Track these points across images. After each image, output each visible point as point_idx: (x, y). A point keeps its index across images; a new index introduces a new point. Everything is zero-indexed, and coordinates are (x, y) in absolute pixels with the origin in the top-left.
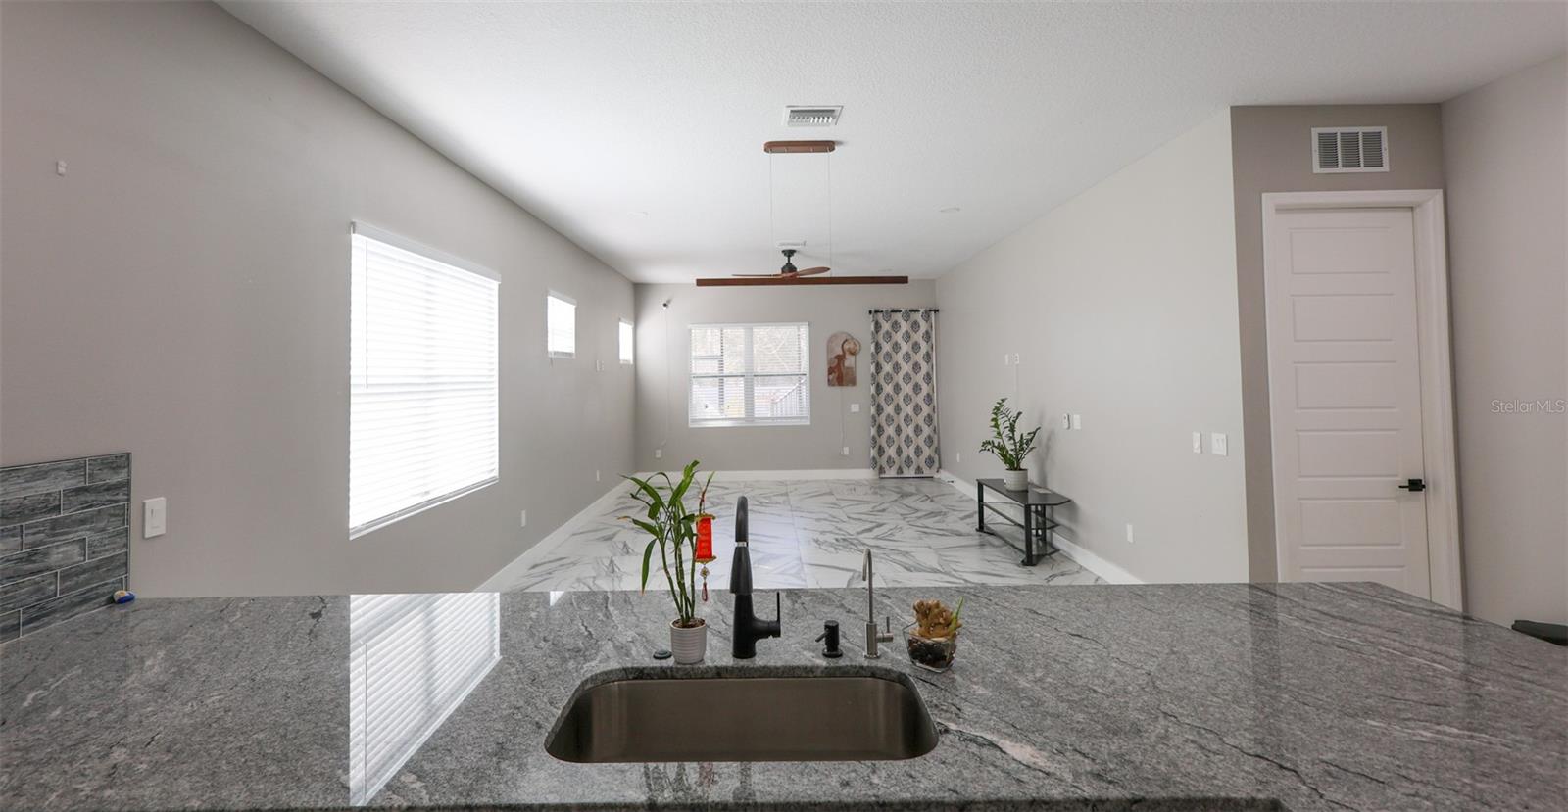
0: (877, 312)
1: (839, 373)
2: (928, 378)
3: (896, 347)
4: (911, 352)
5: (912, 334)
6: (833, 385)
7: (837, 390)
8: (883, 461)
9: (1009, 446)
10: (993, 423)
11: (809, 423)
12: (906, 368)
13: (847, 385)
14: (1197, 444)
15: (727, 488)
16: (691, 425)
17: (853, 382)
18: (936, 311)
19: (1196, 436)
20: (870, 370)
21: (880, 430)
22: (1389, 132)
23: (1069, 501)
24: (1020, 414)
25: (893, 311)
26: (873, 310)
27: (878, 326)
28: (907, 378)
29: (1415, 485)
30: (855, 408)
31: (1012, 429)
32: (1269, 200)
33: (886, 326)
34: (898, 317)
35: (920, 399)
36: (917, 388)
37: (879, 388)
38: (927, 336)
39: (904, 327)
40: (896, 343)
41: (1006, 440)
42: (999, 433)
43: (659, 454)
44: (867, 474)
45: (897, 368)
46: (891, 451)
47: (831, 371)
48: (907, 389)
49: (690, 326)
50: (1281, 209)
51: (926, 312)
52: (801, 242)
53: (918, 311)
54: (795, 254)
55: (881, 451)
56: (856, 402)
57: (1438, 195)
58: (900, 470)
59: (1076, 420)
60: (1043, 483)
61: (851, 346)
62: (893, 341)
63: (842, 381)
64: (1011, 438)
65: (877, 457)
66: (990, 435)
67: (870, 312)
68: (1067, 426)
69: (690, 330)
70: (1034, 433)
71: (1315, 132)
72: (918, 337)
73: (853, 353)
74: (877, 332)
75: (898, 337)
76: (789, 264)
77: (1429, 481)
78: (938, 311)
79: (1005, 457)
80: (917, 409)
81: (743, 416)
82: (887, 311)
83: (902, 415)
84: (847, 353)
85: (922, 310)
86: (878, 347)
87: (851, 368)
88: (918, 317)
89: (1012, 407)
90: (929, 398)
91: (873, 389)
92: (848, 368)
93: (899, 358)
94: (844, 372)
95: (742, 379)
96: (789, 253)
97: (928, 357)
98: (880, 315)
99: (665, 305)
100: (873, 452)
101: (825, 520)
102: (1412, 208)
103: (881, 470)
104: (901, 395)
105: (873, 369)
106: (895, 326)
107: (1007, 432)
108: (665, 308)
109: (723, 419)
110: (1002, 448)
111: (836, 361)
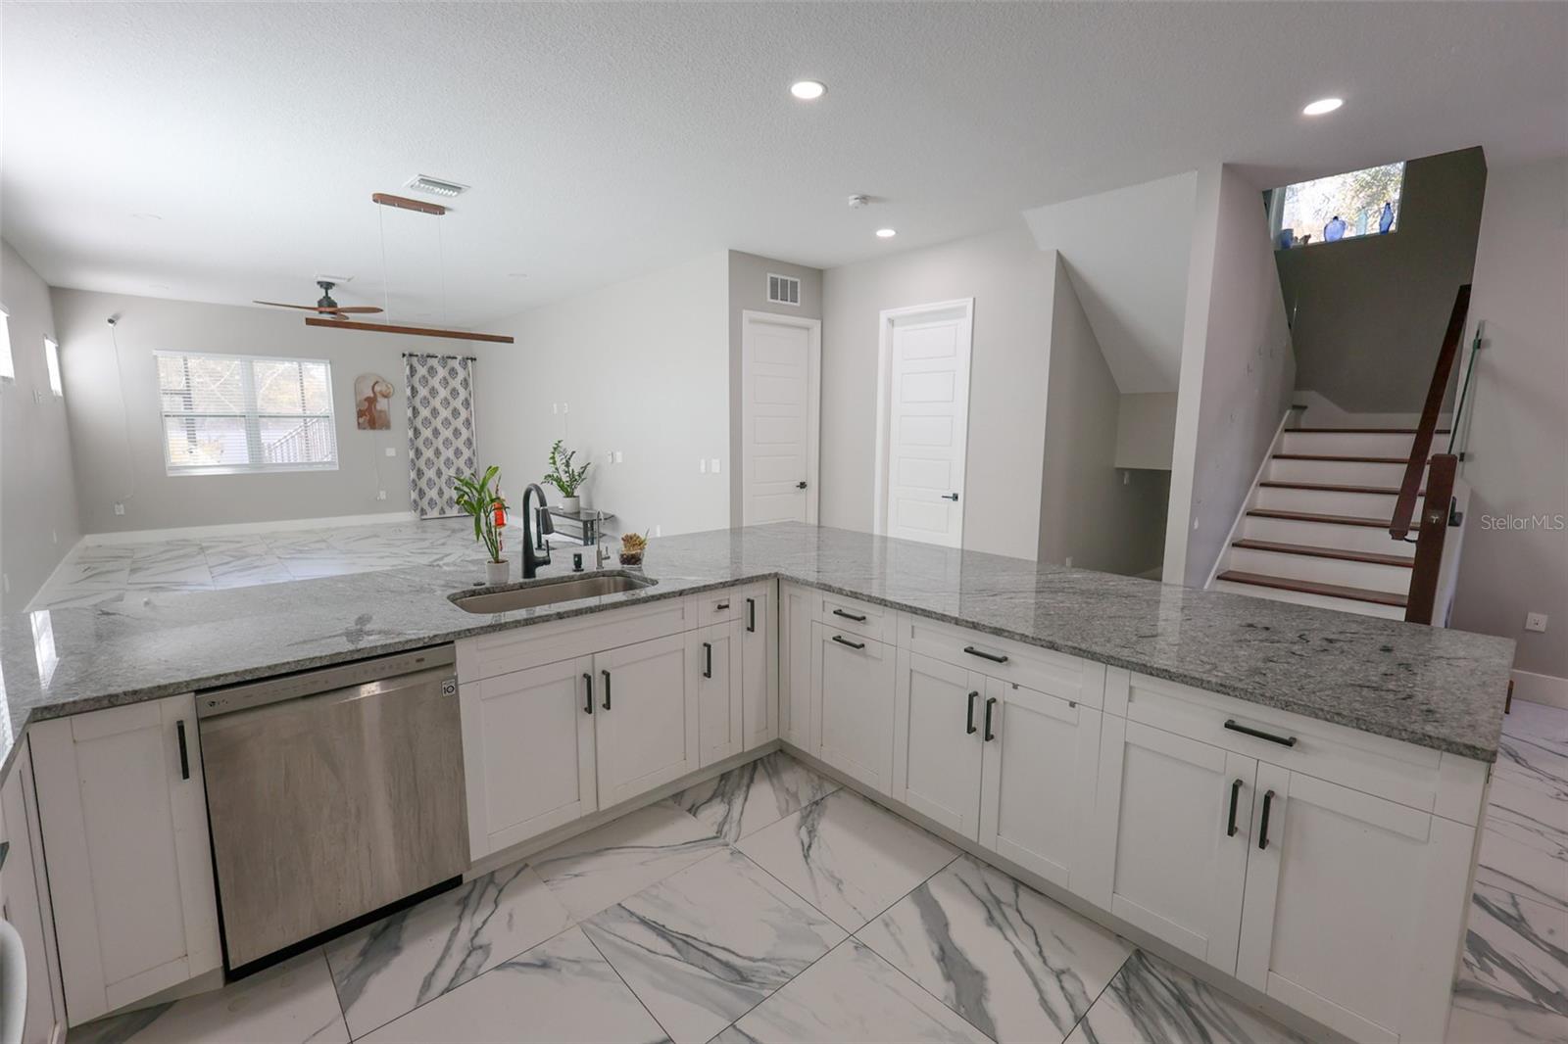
0: (411, 355)
1: (370, 416)
2: (468, 423)
3: (433, 392)
4: (449, 398)
5: (450, 380)
6: (364, 429)
7: (370, 434)
8: (424, 503)
9: (565, 478)
10: (551, 461)
11: (337, 468)
12: (445, 413)
13: (381, 429)
14: (703, 467)
15: (238, 542)
16: (170, 474)
17: (386, 425)
18: (473, 359)
19: (703, 461)
20: (406, 413)
21: (420, 473)
22: (802, 281)
23: (613, 516)
24: (574, 452)
25: (428, 356)
26: (407, 353)
27: (413, 371)
28: (446, 423)
29: (803, 485)
30: (391, 452)
31: (567, 465)
32: (747, 314)
33: (422, 371)
34: (433, 362)
35: (460, 443)
36: (457, 433)
37: (417, 432)
38: (465, 383)
39: (442, 372)
40: (433, 389)
41: (562, 474)
42: (557, 469)
43: (120, 510)
44: (408, 516)
45: (435, 412)
46: (433, 493)
47: (360, 414)
48: (447, 433)
49: (155, 353)
50: (752, 321)
51: (463, 358)
52: (348, 277)
53: (456, 358)
54: (334, 288)
55: (422, 494)
56: (391, 445)
57: (819, 322)
58: (442, 511)
59: (619, 455)
60: (590, 505)
61: (384, 388)
62: (430, 386)
63: (374, 424)
64: (566, 472)
65: (418, 499)
66: (550, 470)
67: (404, 355)
68: (610, 460)
69: (155, 357)
70: (585, 467)
71: (769, 275)
72: (456, 383)
73: (386, 396)
74: (412, 376)
75: (435, 382)
76: (327, 297)
77: (808, 483)
78: (475, 359)
79: (562, 487)
80: (458, 453)
81: (247, 462)
82: (422, 356)
83: (442, 458)
84: (378, 395)
85: (459, 358)
86: (414, 391)
87: (384, 412)
88: (455, 364)
89: (568, 446)
90: (469, 442)
91: (411, 433)
92: (381, 411)
93: (436, 403)
94: (376, 415)
95: (243, 419)
96: (327, 286)
97: (466, 403)
98: (415, 359)
99: (111, 321)
100: (414, 495)
101: (388, 557)
102: (808, 329)
103: (423, 512)
104: (441, 439)
105: (409, 413)
106: (432, 371)
107: (563, 467)
108: (110, 325)
109: (218, 466)
110: (559, 480)
111: (367, 404)
